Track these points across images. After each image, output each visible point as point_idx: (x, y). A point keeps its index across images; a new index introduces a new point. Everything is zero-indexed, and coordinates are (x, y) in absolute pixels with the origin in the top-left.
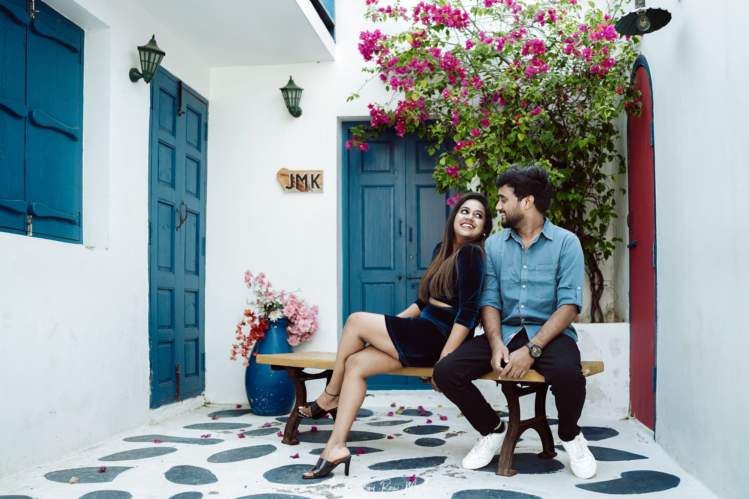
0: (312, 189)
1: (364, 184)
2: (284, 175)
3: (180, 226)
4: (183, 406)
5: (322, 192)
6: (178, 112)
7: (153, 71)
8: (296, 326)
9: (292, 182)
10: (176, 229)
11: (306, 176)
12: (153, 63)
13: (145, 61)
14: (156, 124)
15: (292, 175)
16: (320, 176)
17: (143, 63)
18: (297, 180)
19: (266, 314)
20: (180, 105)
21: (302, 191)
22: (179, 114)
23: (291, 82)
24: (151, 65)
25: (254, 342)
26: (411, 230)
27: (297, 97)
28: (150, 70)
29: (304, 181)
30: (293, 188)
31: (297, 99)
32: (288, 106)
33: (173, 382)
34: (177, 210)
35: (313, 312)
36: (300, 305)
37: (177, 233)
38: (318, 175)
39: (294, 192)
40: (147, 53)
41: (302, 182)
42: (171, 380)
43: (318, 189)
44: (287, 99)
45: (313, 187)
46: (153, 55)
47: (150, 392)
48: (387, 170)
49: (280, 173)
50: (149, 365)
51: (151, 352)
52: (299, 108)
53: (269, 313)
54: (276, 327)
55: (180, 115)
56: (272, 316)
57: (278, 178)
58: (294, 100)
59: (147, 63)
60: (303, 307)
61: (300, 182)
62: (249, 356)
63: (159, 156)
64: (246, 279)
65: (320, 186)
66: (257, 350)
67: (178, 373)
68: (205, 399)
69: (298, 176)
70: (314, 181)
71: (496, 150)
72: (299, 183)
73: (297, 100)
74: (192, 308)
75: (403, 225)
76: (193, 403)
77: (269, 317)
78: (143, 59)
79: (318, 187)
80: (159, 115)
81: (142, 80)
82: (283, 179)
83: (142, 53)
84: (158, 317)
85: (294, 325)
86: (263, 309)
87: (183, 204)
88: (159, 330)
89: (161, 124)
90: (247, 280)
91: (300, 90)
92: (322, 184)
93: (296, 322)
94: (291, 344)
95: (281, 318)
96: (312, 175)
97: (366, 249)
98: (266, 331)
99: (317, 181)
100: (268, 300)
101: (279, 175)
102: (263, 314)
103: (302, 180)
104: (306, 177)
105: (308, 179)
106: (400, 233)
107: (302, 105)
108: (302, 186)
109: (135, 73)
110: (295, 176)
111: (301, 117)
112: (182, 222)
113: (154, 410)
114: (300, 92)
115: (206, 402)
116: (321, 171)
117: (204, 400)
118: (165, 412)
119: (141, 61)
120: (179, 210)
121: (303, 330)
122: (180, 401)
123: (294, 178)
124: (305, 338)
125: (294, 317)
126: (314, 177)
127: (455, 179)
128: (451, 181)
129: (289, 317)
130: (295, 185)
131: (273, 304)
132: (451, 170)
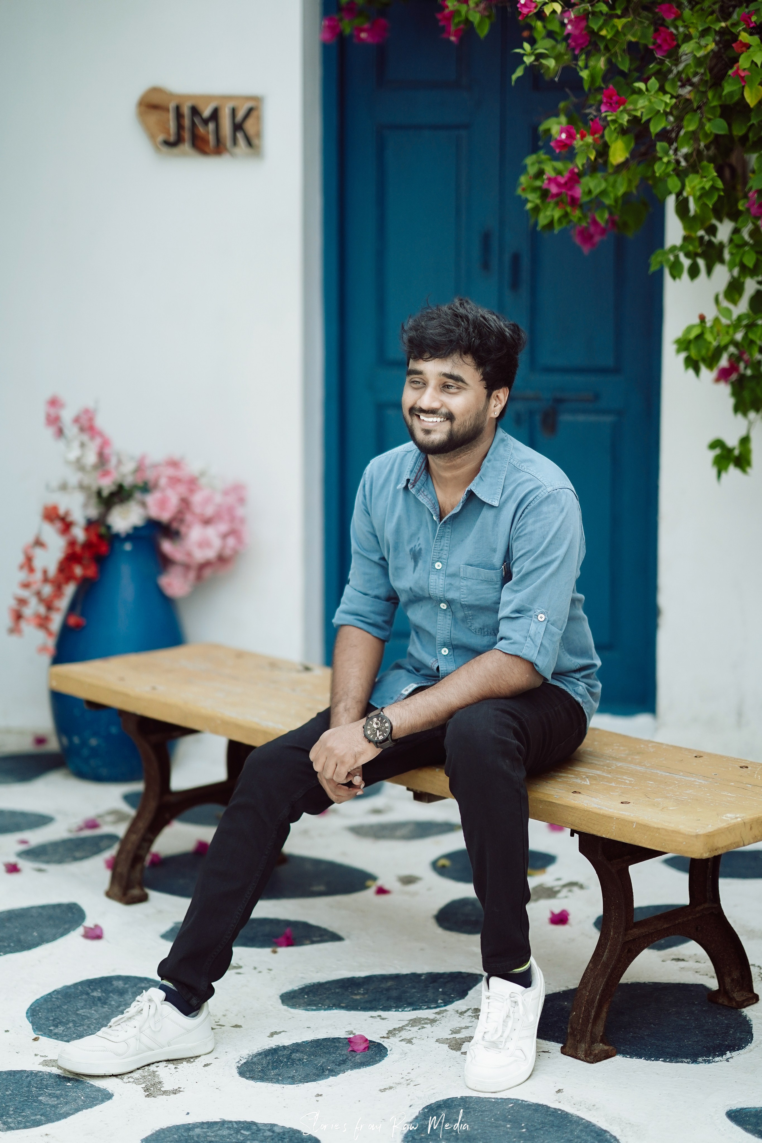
0: (234, 149)
1: (383, 119)
2: (156, 107)
5: (259, 155)
8: (183, 539)
9: (180, 127)
11: (216, 110)
15: (176, 108)
16: (254, 114)
18: (193, 122)
19: (103, 512)
21: (205, 153)
25: (70, 590)
29: (212, 125)
30: (182, 145)
35: (231, 500)
36: (193, 483)
38: (250, 111)
39: (184, 154)
41: (206, 127)
43: (250, 148)
45: (235, 143)
48: (448, 80)
49: (145, 101)
53: (108, 511)
54: (128, 548)
56: (117, 517)
57: (140, 114)
60: (202, 489)
61: (201, 129)
62: (55, 627)
64: (49, 419)
65: (255, 141)
66: (79, 610)
69: (195, 111)
70: (238, 127)
72: (198, 131)
77: (109, 521)
79: (249, 142)
82: (154, 117)
85: (180, 536)
86: (94, 501)
92: (259, 134)
93: (183, 529)
94: (167, 591)
95: (140, 523)
96: (234, 111)
98: (102, 560)
99: (246, 125)
100: (107, 485)
101: (143, 107)
102: (93, 512)
103: (206, 122)
104: (215, 115)
105: (221, 121)
108: (206, 141)
110: (186, 111)
116: (257, 99)
121: (201, 555)
123: (185, 117)
124: (207, 572)
125: (179, 516)
126: (240, 115)
127: (569, 209)
128: (557, 214)
129: (165, 516)
130: (187, 135)
131: (120, 487)
132: (559, 185)
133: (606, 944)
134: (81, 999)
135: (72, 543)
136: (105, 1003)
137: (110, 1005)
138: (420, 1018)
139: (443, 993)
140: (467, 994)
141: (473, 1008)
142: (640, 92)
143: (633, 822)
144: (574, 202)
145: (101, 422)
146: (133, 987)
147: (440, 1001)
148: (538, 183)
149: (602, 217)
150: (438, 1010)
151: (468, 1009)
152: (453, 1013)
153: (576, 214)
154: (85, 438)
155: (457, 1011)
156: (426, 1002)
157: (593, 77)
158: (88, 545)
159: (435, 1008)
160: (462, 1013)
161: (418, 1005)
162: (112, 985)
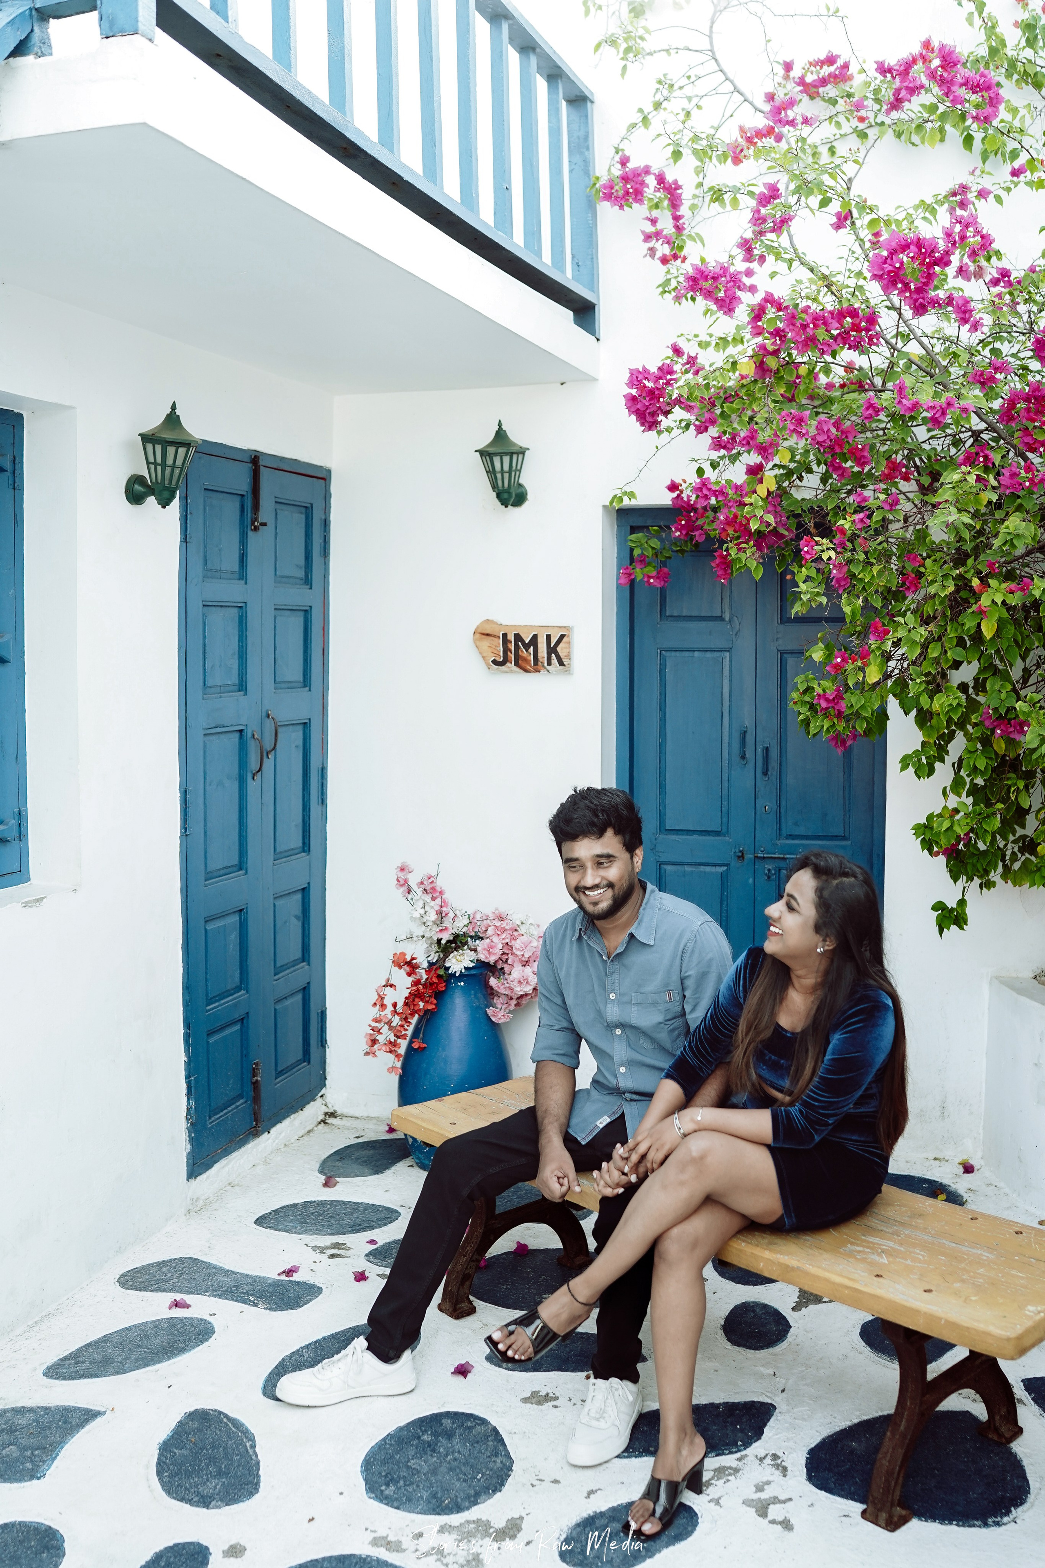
0: (548, 667)
1: (666, 645)
2: (488, 635)
3: (260, 770)
4: (270, 1141)
5: (568, 672)
6: (253, 523)
7: (174, 482)
8: (506, 976)
9: (506, 650)
10: (249, 776)
11: (535, 637)
12: (173, 467)
13: (155, 463)
14: (196, 570)
15: (505, 635)
16: (565, 639)
17: (152, 467)
18: (517, 647)
19: (442, 956)
20: (256, 507)
21: (526, 671)
22: (255, 527)
23: (500, 435)
24: (168, 471)
25: (414, 1020)
26: (767, 750)
27: (514, 468)
28: (166, 482)
29: (531, 649)
30: (508, 664)
31: (514, 471)
32: (494, 487)
33: (246, 1102)
34: (253, 735)
36: (514, 932)
37: (253, 786)
38: (562, 637)
39: (511, 672)
40: (158, 448)
41: (527, 651)
42: (243, 1098)
43: (562, 667)
44: (491, 472)
45: (549, 664)
46: (171, 450)
47: (189, 1146)
48: (714, 615)
49: (479, 631)
50: (185, 1091)
51: (188, 1064)
52: (520, 485)
53: (446, 955)
54: (462, 984)
55: (256, 529)
56: (454, 961)
57: (475, 641)
58: (506, 476)
59: (159, 468)
60: (522, 938)
61: (523, 653)
62: (402, 1051)
63: (205, 637)
64: (398, 881)
65: (565, 662)
66: (421, 1035)
67: (257, 1081)
68: (326, 1105)
69: (518, 637)
70: (552, 650)
71: (934, 649)
72: (520, 653)
73: (513, 474)
74: (296, 926)
75: (750, 738)
76: (297, 1123)
77: (447, 965)
78: (151, 459)
79: (561, 663)
80: (205, 547)
81: (151, 500)
82: (486, 643)
83: (150, 447)
84: (206, 980)
85: (504, 973)
86: (435, 947)
87: (268, 716)
88: (208, 1008)
89: (209, 566)
90: (404, 884)
91: (522, 452)
92: (569, 656)
93: (507, 968)
94: (493, 1019)
95: (471, 965)
96: (549, 637)
97: (668, 788)
98: (439, 996)
99: (558, 649)
100: (446, 937)
101: (478, 635)
102: (434, 958)
103: (527, 647)
104: (535, 639)
105: (539, 645)
106: (743, 757)
107: (528, 479)
108: (526, 660)
109: (137, 487)
110: (511, 638)
111: (526, 505)
112: (263, 754)
113: (198, 1178)
114: (521, 456)
115: (327, 1110)
116: (568, 628)
117: (324, 1107)
118: (226, 1169)
119: (148, 463)
120: (256, 736)
121: (520, 989)
122: (263, 1133)
123: (511, 642)
124: (524, 1001)
125: (504, 958)
126: (553, 642)
127: (835, 720)
128: (826, 724)
129: (492, 960)
130: (512, 656)
131: (456, 936)
132: (827, 700)
133: (903, 1414)
134: (412, 1445)
135: (416, 983)
136: (434, 1450)
137: (439, 1452)
138: (724, 1467)
139: (741, 1430)
140: (763, 1433)
141: (771, 1453)
142: (899, 624)
143: (941, 1319)
144: (840, 715)
145: (440, 883)
146: (459, 1427)
147: (740, 1443)
148: (807, 698)
149: (861, 727)
150: (738, 1455)
151: (767, 1455)
152: (753, 1458)
153: (841, 726)
154: (428, 898)
155: (756, 1456)
156: (727, 1444)
157: (853, 612)
158: (429, 984)
159: (736, 1452)
160: (761, 1460)
161: (721, 1449)
162: (442, 1424)
